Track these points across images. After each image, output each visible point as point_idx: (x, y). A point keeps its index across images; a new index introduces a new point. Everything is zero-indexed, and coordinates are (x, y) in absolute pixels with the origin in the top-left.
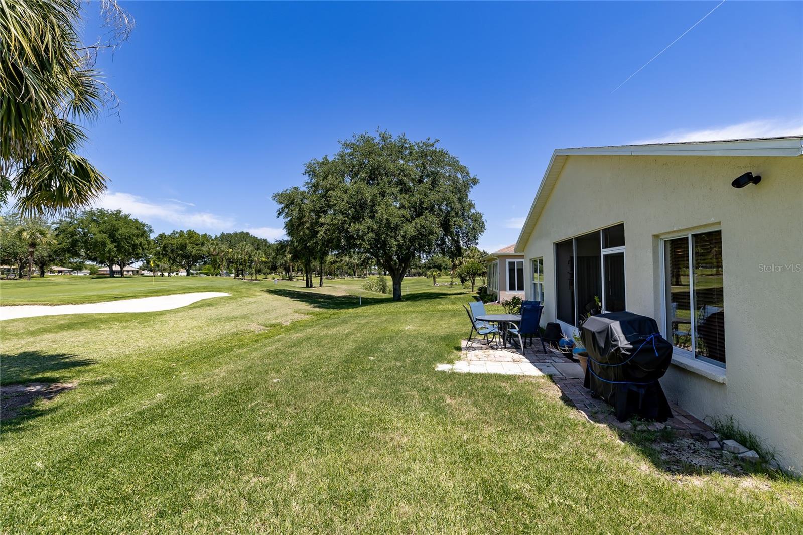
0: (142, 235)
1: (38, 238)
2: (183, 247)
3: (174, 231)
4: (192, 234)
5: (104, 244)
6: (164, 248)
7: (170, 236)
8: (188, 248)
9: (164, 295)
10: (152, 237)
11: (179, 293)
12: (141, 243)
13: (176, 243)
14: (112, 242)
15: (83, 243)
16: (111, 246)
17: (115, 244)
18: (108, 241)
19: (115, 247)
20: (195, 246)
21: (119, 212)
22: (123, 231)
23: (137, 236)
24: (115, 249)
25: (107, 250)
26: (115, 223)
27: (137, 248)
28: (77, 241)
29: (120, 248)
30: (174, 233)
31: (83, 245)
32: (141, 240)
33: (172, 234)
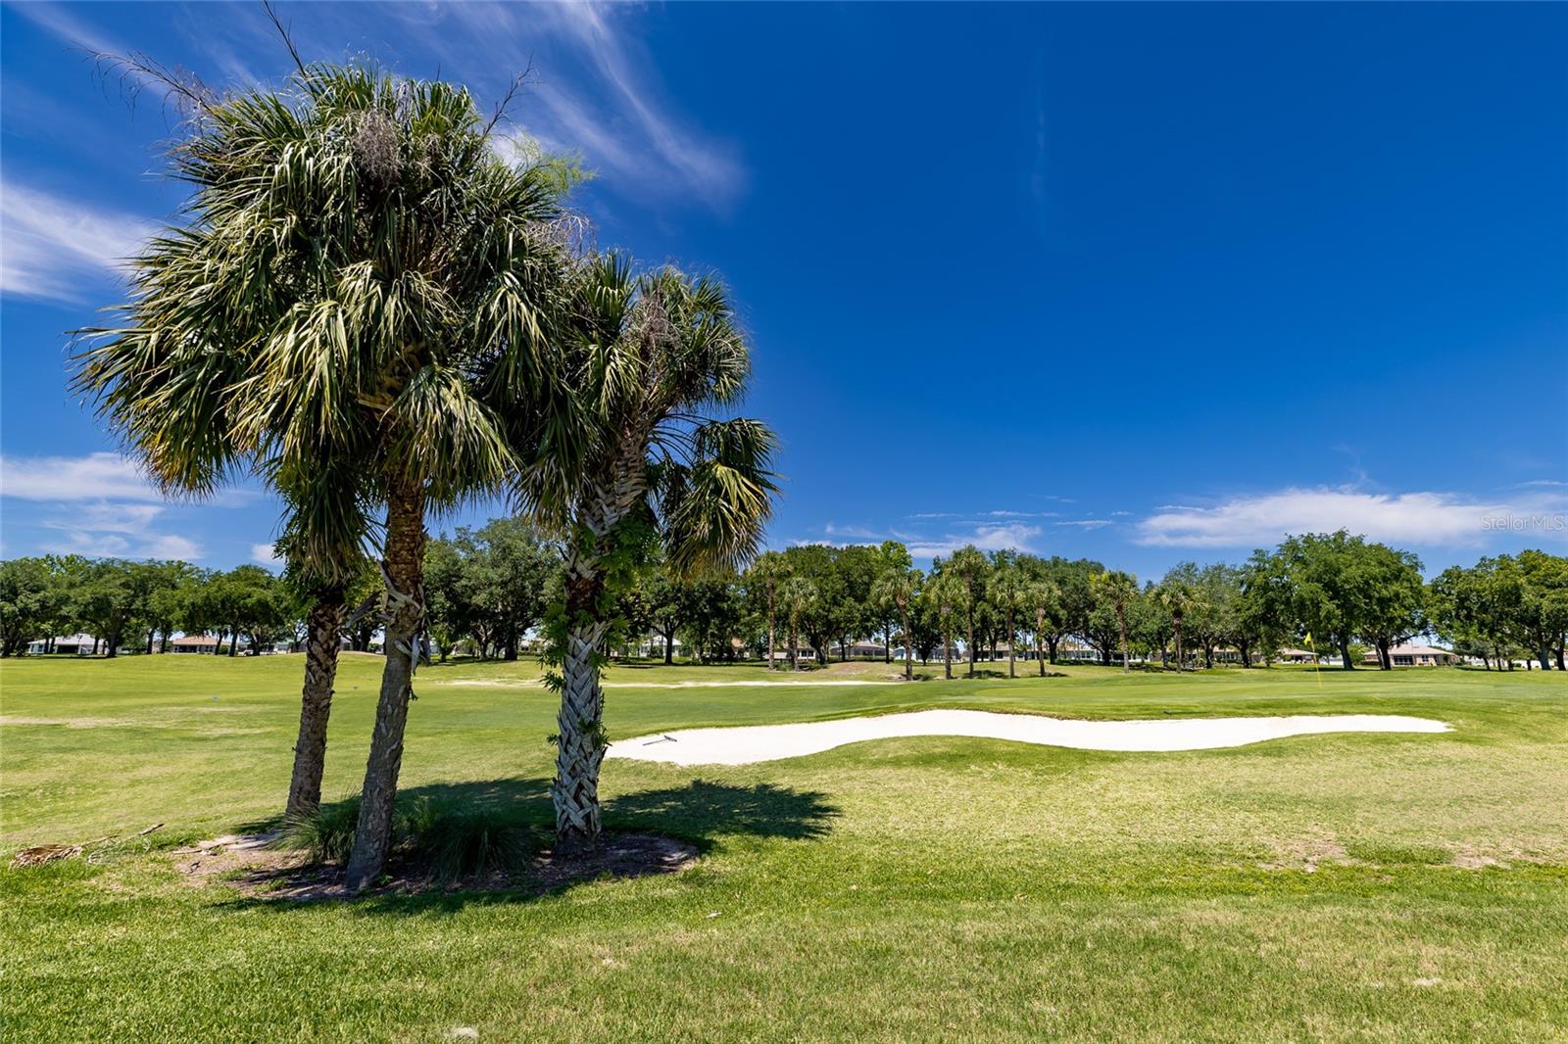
0: (1397, 578)
1: (1182, 601)
2: (1512, 596)
3: (1482, 559)
4: (1534, 559)
5: (1317, 605)
6: (1463, 600)
7: (1472, 572)
8: (1526, 597)
9: (1274, 715)
10: (1428, 577)
11: (1316, 714)
12: (1397, 595)
13: (1487, 586)
14: (1331, 599)
15: (1282, 603)
16: (1328, 606)
17: (1336, 601)
18: (1323, 597)
19: (1338, 606)
20: (1546, 591)
21: (1341, 534)
22: (1352, 573)
23: (1385, 580)
24: (1338, 612)
25: (1322, 614)
26: (1332, 557)
27: (1389, 607)
28: (1273, 601)
29: (1348, 609)
30: (1484, 563)
31: (1283, 607)
32: (1395, 587)
33: (1478, 566)
